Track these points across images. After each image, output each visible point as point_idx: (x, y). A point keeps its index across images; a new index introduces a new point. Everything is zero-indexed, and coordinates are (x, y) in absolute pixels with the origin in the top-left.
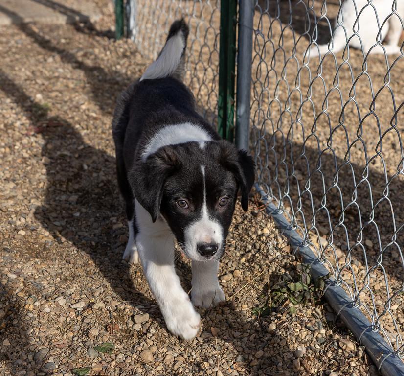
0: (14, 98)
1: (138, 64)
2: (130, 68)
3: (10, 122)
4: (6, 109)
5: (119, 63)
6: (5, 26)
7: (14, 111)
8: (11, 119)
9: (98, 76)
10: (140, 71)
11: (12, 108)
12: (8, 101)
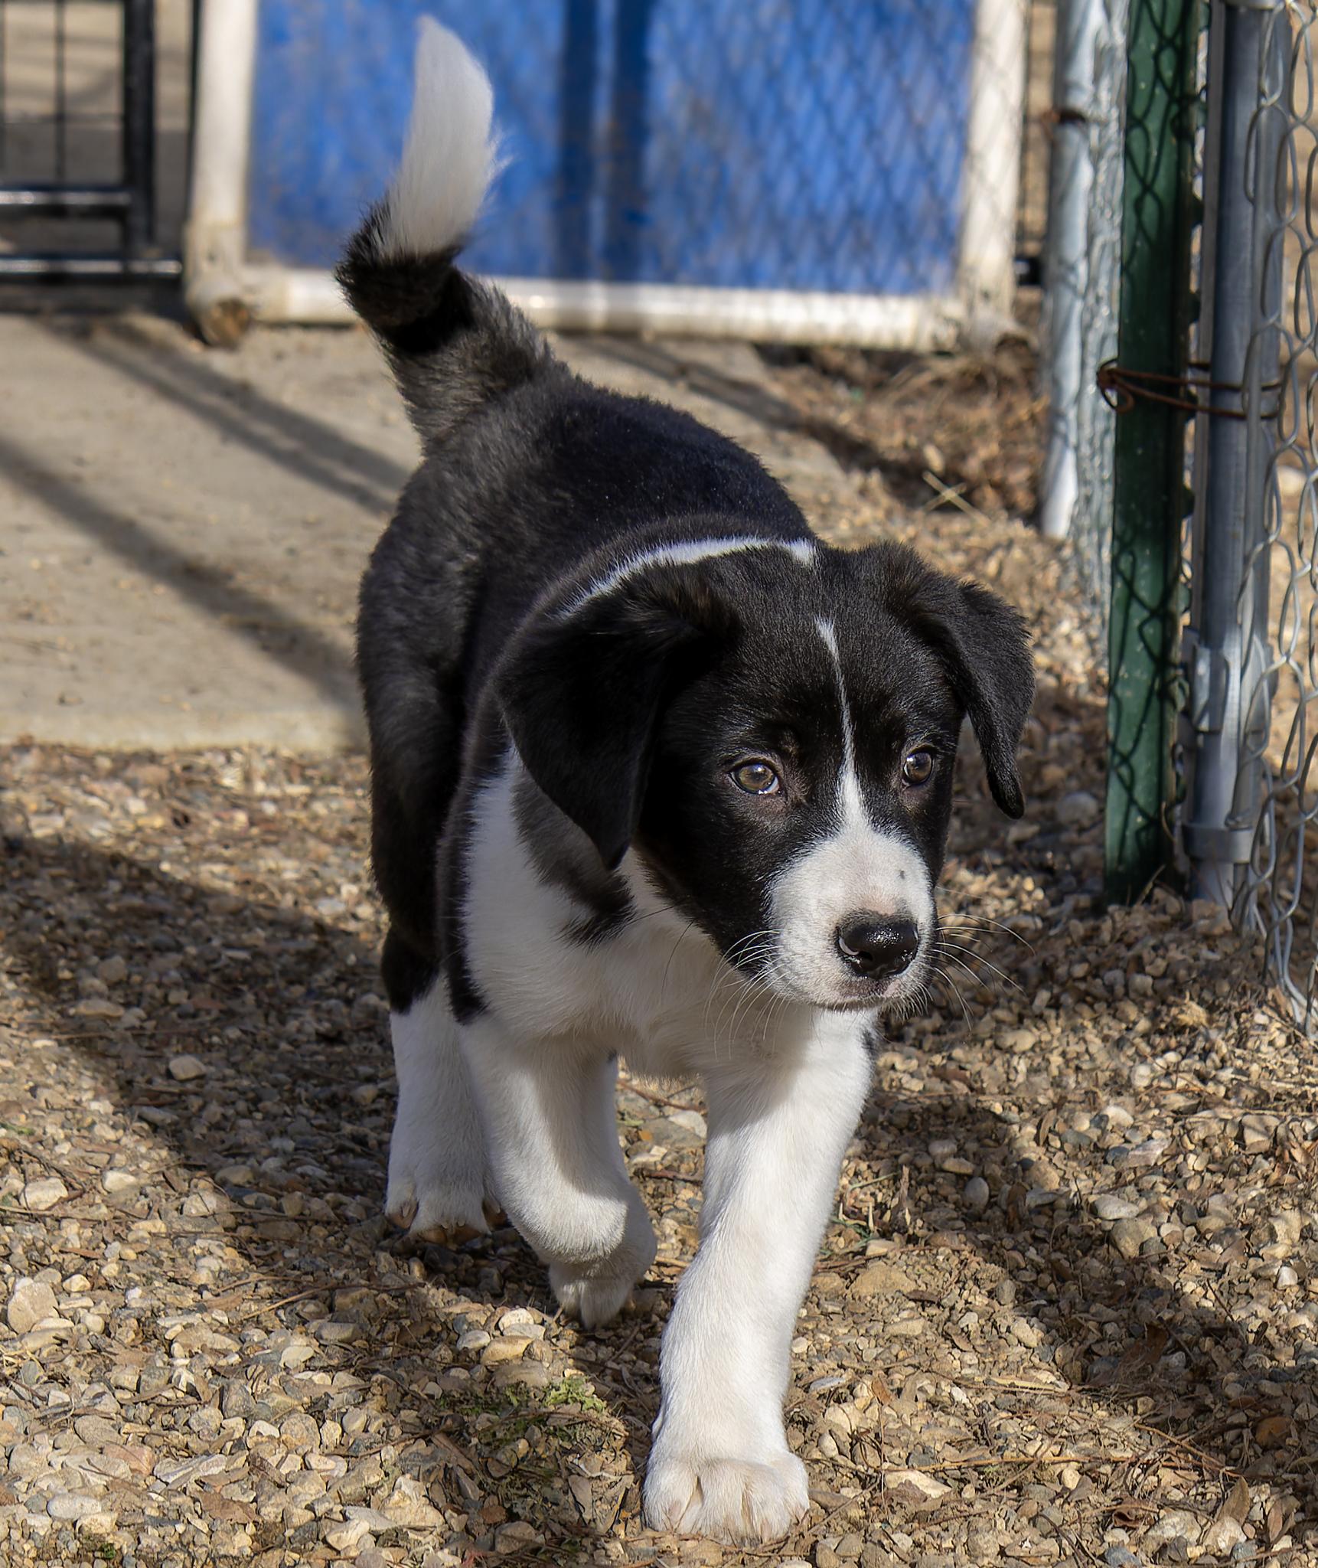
0: (334, 1333)
1: (1262, 1101)
2: (1205, 1124)
3: (301, 1516)
4: (278, 1418)
5: (1119, 1085)
6: (298, 768)
7: (332, 1431)
8: (310, 1490)
9: (962, 1180)
10: (1277, 1150)
11: (318, 1410)
12: (297, 1349)
